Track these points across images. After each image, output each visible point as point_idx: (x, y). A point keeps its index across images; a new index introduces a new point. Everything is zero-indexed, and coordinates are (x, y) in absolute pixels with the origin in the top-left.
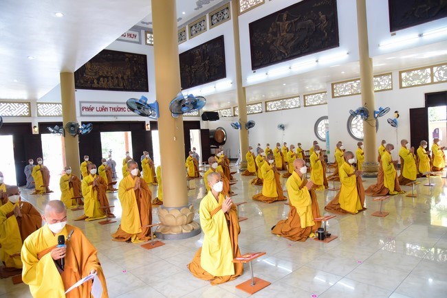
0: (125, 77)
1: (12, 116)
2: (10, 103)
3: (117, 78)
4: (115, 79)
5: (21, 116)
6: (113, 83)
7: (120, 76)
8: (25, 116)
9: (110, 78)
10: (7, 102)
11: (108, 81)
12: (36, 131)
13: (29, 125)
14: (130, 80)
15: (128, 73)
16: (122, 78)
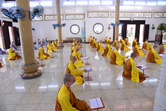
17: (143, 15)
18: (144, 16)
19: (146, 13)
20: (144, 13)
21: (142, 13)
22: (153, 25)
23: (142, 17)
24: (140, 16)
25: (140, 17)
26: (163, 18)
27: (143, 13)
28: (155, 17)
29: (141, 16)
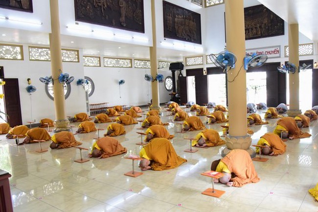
0: (263, 26)
1: (196, 65)
2: (195, 57)
3: (256, 28)
4: (254, 29)
5: (200, 64)
6: (252, 33)
7: (258, 25)
8: (201, 64)
9: (250, 30)
10: (193, 57)
11: (249, 32)
12: (205, 73)
13: (202, 70)
14: (267, 28)
15: (266, 21)
16: (260, 27)
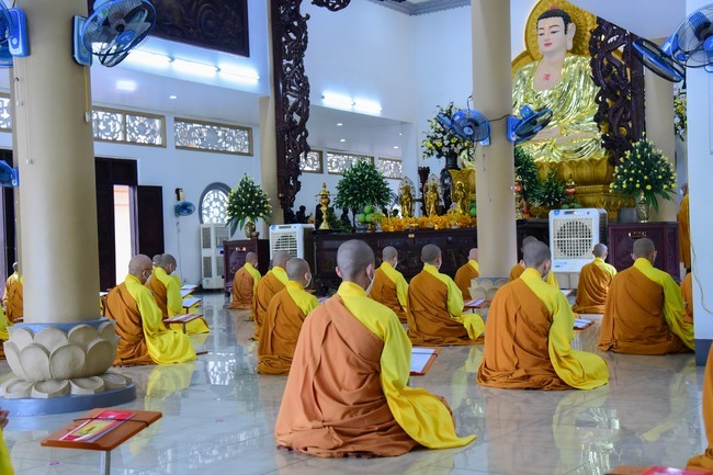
17: (118, 127)
18: (125, 137)
19: (133, 114)
20: (124, 113)
21: (114, 111)
22: (177, 191)
23: (114, 141)
24: (103, 132)
25: (107, 140)
26: (212, 151)
27: (119, 117)
28: (178, 144)
29: (108, 129)
